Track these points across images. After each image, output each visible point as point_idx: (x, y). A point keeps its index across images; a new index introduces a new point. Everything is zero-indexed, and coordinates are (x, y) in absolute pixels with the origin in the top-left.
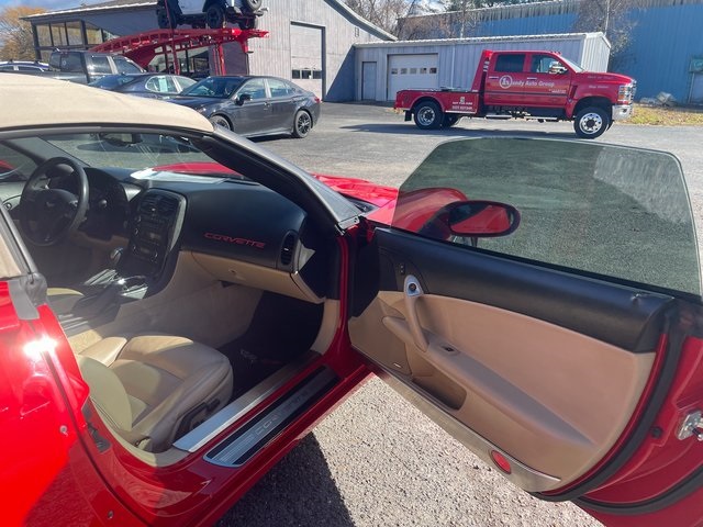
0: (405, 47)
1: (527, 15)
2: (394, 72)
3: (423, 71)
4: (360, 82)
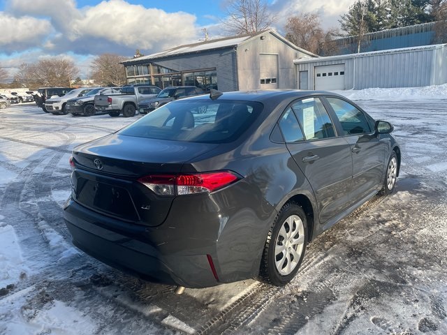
0: (325, 61)
1: (401, 35)
2: (319, 75)
3: (336, 74)
4: (298, 83)
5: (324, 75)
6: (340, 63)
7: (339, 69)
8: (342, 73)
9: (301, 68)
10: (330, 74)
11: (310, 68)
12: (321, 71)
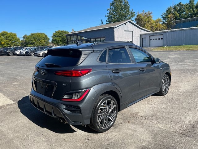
0: (154, 34)
2: (151, 40)
3: (159, 39)
4: (142, 43)
6: (161, 34)
8: (162, 39)
9: (143, 37)
10: (156, 39)
11: (147, 37)
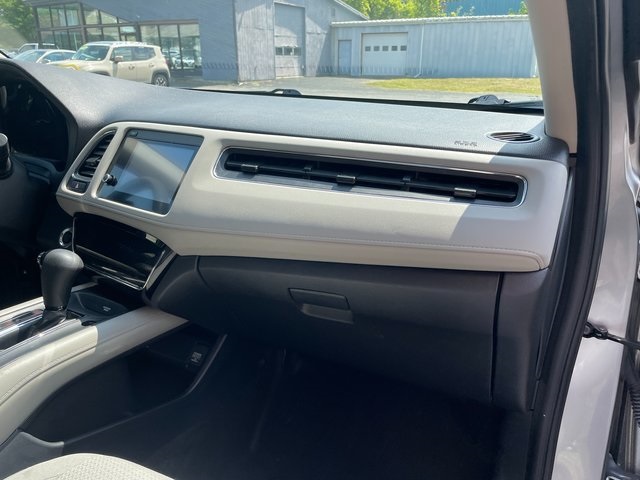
0: (378, 26)
2: (368, 49)
3: (395, 48)
4: (336, 58)
5: (377, 49)
6: (400, 30)
7: (399, 41)
8: (404, 48)
9: (341, 35)
10: (385, 48)
11: (354, 36)
12: (371, 42)
